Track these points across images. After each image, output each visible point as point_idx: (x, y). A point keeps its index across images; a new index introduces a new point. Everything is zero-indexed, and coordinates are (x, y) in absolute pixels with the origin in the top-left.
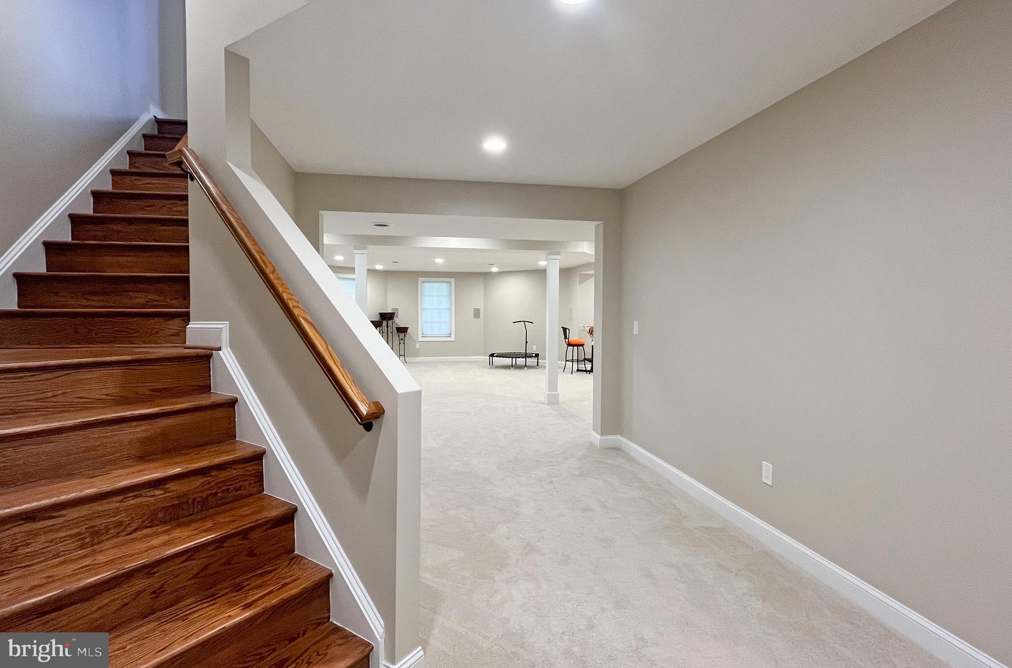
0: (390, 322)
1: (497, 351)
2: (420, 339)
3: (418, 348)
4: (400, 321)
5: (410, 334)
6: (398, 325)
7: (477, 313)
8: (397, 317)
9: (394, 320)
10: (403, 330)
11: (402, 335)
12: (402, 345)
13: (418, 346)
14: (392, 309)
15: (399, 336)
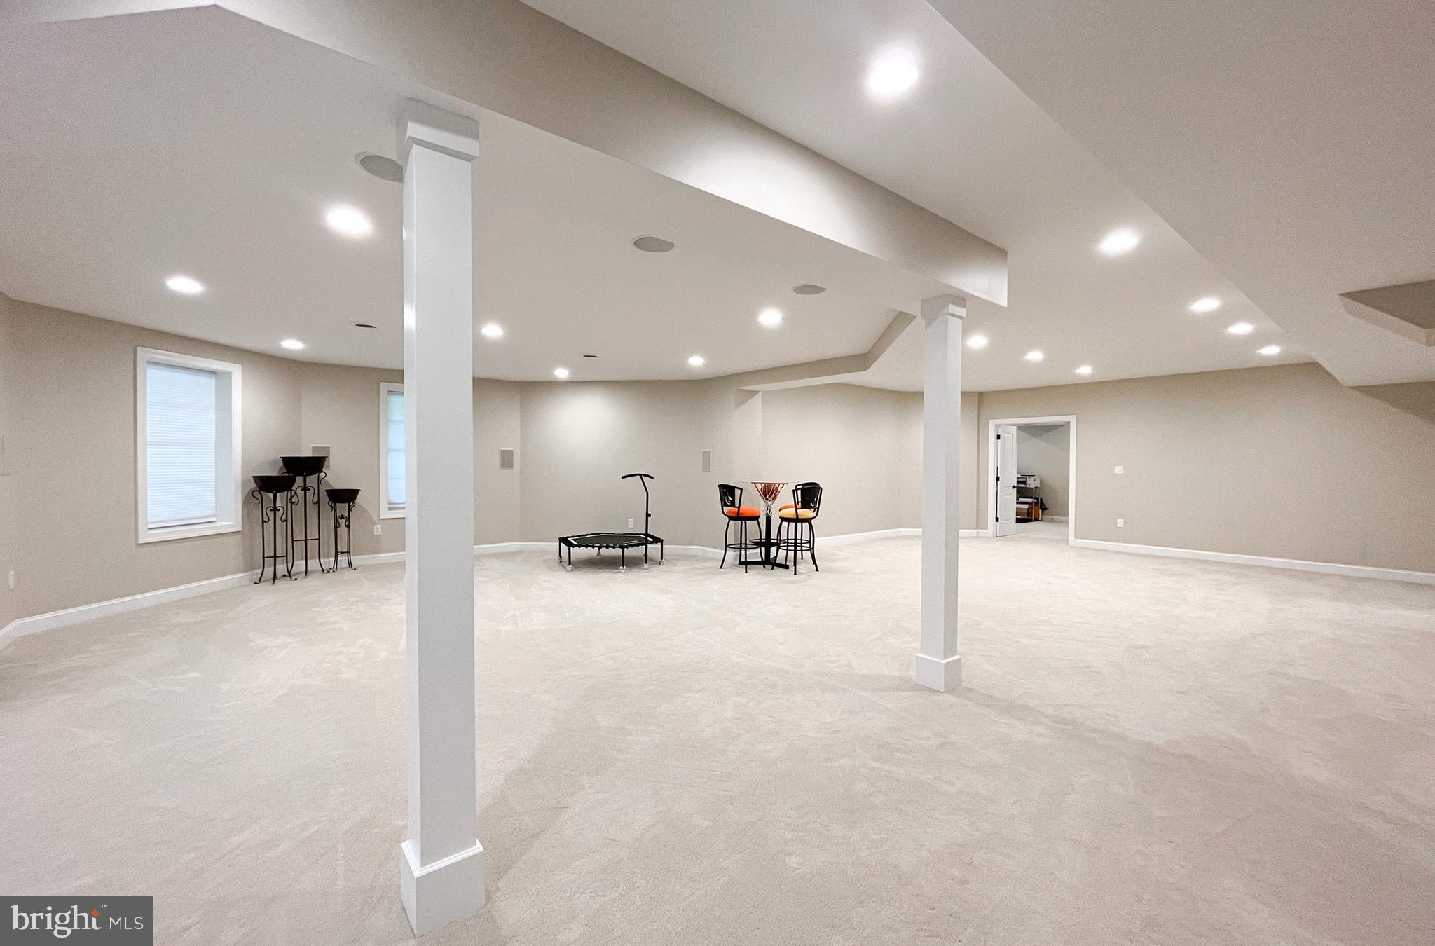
0: (312, 480)
1: (570, 532)
2: (385, 514)
3: (380, 533)
4: (336, 476)
5: (360, 506)
6: (331, 486)
7: (507, 460)
8: (328, 467)
9: (322, 475)
10: (347, 496)
11: (342, 508)
12: (343, 530)
13: (378, 529)
14: (313, 447)
15: (335, 511)
